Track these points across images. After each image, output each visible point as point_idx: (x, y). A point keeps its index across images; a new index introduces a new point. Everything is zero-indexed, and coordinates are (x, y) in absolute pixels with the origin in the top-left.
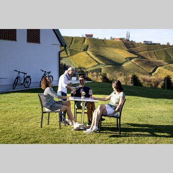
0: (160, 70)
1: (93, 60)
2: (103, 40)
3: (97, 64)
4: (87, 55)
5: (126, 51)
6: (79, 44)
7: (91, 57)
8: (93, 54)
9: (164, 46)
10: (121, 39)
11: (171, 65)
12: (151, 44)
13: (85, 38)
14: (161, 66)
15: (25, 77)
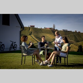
0: (71, 46)
1: (34, 40)
2: (40, 29)
3: (37, 42)
4: (31, 38)
5: (53, 35)
6: (27, 31)
7: (34, 39)
8: (35, 37)
9: (73, 32)
10: (50, 28)
11: (77, 43)
12: (67, 31)
13: (30, 28)
14: (72, 43)
15: (1, 45)
